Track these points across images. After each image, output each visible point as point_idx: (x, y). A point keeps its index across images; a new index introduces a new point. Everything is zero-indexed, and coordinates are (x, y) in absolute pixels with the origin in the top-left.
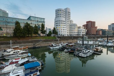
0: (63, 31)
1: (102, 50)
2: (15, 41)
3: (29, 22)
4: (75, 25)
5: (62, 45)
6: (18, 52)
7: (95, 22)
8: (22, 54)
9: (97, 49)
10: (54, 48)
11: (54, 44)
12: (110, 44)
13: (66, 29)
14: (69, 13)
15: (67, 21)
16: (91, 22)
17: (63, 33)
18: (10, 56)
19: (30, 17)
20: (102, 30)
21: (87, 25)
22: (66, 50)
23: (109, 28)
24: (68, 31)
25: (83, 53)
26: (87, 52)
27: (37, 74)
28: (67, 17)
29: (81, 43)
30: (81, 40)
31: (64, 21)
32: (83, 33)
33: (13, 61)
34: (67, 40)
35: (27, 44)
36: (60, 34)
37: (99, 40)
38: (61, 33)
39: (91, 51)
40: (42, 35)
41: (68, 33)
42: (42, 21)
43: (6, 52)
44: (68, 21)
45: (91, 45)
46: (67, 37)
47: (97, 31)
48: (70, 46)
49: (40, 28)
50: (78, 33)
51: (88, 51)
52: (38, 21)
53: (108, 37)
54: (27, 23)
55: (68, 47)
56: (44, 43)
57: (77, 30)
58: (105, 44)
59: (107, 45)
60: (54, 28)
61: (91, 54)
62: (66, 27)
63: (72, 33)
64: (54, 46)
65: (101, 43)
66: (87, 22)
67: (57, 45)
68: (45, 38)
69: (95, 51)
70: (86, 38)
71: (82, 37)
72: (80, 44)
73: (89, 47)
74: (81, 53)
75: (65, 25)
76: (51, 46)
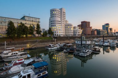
0: (58, 31)
1: (100, 49)
2: (9, 42)
3: (24, 22)
4: (70, 25)
5: (59, 45)
6: (17, 53)
7: (89, 22)
8: (21, 56)
9: (95, 49)
10: (52, 49)
11: (51, 45)
12: (106, 44)
13: (62, 29)
14: (64, 13)
15: (62, 21)
16: (86, 22)
17: (59, 34)
18: (9, 58)
19: (24, 16)
20: (96, 30)
21: (82, 25)
22: (65, 50)
23: (103, 28)
24: (63, 31)
25: (83, 53)
26: (86, 51)
27: (45, 73)
28: (62, 17)
29: (79, 43)
30: (79, 40)
31: (59, 21)
32: (78, 33)
33: (16, 62)
34: (64, 40)
35: (23, 45)
36: (55, 34)
37: (95, 40)
38: (57, 34)
39: (90, 51)
40: (37, 35)
41: (64, 34)
42: (37, 21)
43: (3, 54)
44: (64, 21)
45: (89, 45)
46: (63, 37)
47: (92, 31)
48: (67, 47)
49: (34, 28)
50: (74, 33)
51: (88, 50)
52: (32, 21)
53: (103, 37)
54: (21, 23)
55: (66, 48)
56: (41, 43)
57: (72, 30)
58: (102, 44)
59: (104, 45)
60: (50, 29)
61: (90, 54)
62: (61, 27)
63: (68, 34)
64: (52, 46)
65: (97, 43)
66: (82, 22)
67: (55, 45)
68: (41, 39)
69: (93, 50)
70: (84, 38)
71: (81, 37)
72: (79, 45)
73: (87, 46)
74: (81, 53)
75: (61, 25)
76: (48, 47)
